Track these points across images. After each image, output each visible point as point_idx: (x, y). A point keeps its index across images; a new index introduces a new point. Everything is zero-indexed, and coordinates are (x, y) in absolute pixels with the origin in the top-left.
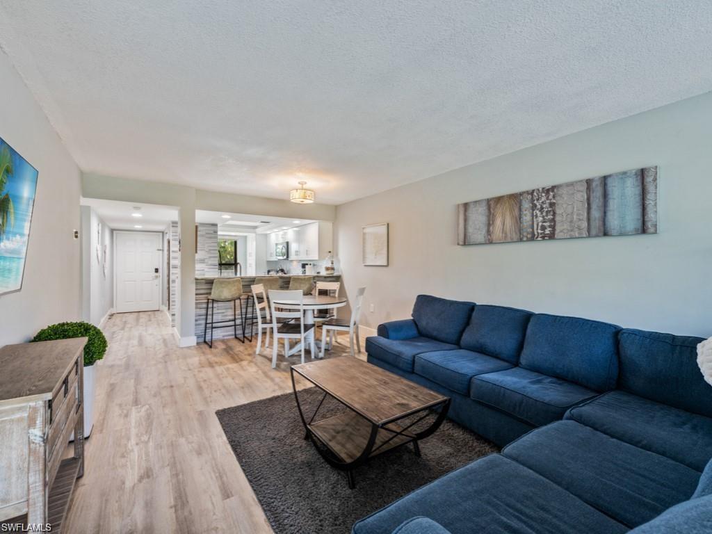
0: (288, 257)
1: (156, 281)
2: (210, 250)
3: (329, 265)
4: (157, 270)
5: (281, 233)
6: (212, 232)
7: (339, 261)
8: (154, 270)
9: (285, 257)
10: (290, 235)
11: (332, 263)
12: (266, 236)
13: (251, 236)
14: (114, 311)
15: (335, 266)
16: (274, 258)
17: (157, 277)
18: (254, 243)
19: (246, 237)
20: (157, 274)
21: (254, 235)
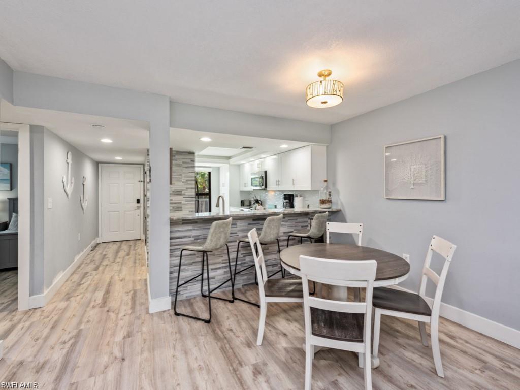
0: (266, 187)
1: (138, 211)
2: (187, 181)
3: (325, 197)
4: (138, 201)
5: (258, 162)
6: (189, 161)
7: (338, 192)
8: (136, 201)
9: (263, 187)
10: (269, 163)
11: (330, 195)
12: (239, 166)
13: (224, 167)
14: (99, 240)
15: (333, 198)
16: (251, 188)
17: (138, 207)
18: (228, 174)
19: (219, 168)
20: (139, 205)
21: (227, 165)
